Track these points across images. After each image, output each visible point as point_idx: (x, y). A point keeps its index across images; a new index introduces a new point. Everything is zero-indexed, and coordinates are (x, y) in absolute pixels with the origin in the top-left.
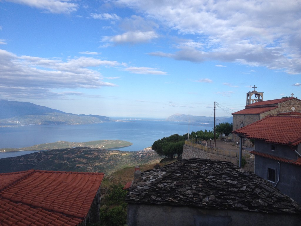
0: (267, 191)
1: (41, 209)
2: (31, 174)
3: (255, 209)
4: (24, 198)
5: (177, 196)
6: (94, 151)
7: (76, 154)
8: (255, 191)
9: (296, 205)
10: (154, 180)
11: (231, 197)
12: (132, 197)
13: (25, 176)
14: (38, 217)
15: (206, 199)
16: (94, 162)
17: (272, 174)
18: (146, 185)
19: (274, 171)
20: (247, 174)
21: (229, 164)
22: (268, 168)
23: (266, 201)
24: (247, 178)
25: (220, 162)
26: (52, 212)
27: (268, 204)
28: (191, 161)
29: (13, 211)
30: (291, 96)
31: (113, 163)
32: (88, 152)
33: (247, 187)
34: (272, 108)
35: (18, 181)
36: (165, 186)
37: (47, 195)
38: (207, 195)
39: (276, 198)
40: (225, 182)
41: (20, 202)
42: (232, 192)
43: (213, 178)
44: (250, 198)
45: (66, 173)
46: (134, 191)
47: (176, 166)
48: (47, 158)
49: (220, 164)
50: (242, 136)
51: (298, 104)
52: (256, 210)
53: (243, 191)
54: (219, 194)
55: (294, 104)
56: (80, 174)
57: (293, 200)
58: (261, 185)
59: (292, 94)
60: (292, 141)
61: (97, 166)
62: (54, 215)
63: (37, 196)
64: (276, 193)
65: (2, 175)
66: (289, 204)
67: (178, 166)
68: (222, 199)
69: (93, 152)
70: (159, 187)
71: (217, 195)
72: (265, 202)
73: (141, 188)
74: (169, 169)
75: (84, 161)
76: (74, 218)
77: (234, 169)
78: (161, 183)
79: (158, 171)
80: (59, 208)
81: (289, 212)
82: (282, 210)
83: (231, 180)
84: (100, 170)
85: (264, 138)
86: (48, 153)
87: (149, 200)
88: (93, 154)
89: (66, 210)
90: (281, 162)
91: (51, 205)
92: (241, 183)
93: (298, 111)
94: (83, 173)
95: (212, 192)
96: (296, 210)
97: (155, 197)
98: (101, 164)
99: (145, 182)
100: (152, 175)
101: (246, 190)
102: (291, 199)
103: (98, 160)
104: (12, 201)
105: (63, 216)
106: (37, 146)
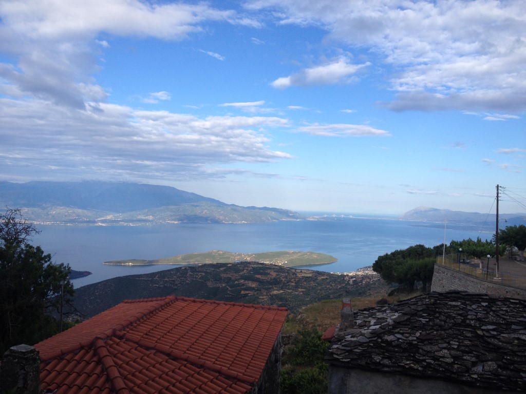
1: (185, 363)
2: (170, 303)
4: (159, 343)
5: (421, 358)
6: (270, 268)
7: (241, 273)
10: (378, 327)
12: (337, 354)
13: (162, 306)
14: (180, 375)
15: (479, 369)
16: (270, 288)
18: (363, 335)
25: (507, 299)
26: (203, 369)
28: (449, 295)
29: (142, 362)
31: (303, 292)
32: (262, 271)
35: (151, 313)
36: (399, 339)
37: (194, 340)
38: (481, 360)
40: (518, 339)
41: (153, 348)
43: (493, 330)
45: (224, 304)
46: (341, 344)
47: (420, 303)
48: (196, 278)
49: (508, 303)
54: (504, 361)
56: (247, 307)
61: (275, 295)
62: (206, 374)
63: (179, 340)
65: (126, 303)
67: (423, 304)
68: (511, 370)
69: (269, 271)
70: (387, 340)
71: (500, 363)
73: (353, 339)
74: (407, 309)
75: (254, 286)
76: (238, 383)
78: (390, 332)
79: (385, 311)
80: (214, 363)
84: (280, 303)
86: (197, 270)
87: (369, 361)
88: (269, 274)
89: (225, 366)
91: (202, 357)
94: (253, 307)
95: (490, 356)
97: (380, 358)
98: (281, 291)
99: (360, 330)
100: (374, 318)
103: (277, 286)
104: (141, 346)
105: (220, 377)
106: (180, 257)
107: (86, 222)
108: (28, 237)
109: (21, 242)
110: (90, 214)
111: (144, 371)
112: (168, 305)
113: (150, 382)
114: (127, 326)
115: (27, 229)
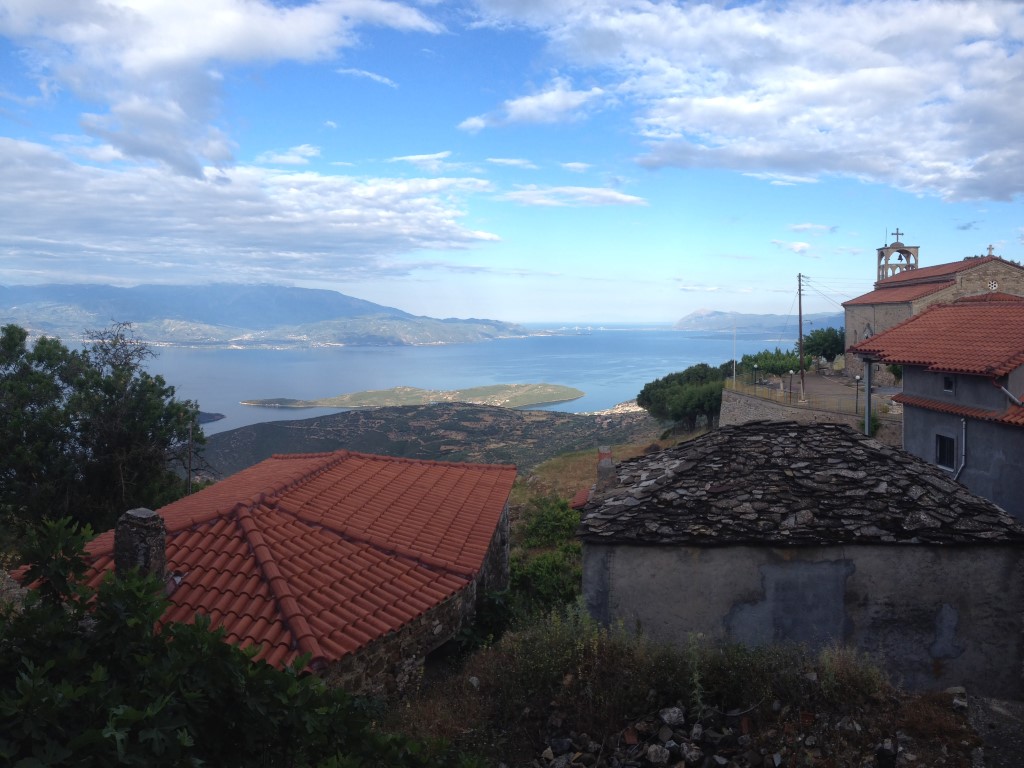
0: (939, 490)
1: (367, 546)
2: (340, 461)
3: (910, 538)
4: (326, 517)
5: (714, 519)
6: (483, 411)
7: (440, 420)
8: (911, 494)
9: (1009, 521)
10: (652, 482)
11: (852, 512)
12: (594, 527)
13: (328, 465)
14: (360, 563)
15: (790, 522)
17: (946, 450)
18: (630, 495)
19: (952, 441)
20: (888, 453)
21: (842, 431)
22: (938, 436)
23: (937, 516)
24: (889, 461)
25: (820, 425)
26: (393, 556)
27: (943, 522)
28: (748, 428)
29: (302, 542)
30: (986, 254)
33: (891, 484)
34: (941, 286)
35: (313, 474)
36: (683, 495)
37: (378, 514)
38: (793, 510)
39: (961, 506)
40: (836, 476)
41: (317, 524)
42: (852, 499)
43: (806, 468)
44: (898, 511)
46: (599, 511)
47: (709, 443)
49: (821, 430)
50: (869, 357)
51: (1005, 274)
52: (914, 540)
53: (879, 496)
54: (821, 507)
55: (995, 274)
57: (1001, 509)
58: (923, 477)
59: (990, 248)
60: (994, 365)
62: (398, 563)
63: (356, 513)
64: (960, 495)
65: (276, 458)
66: (992, 519)
67: (715, 444)
68: (830, 518)
69: (481, 416)
70: (665, 500)
71: (817, 510)
72: (935, 518)
73: (616, 503)
74: (691, 454)
76: (448, 575)
77: (855, 442)
78: (670, 488)
79: (661, 459)
80: (410, 547)
81: (994, 538)
82: (976, 534)
83: (850, 468)
85: (927, 361)
86: (373, 416)
87: (641, 532)
88: (482, 420)
89: (426, 552)
90: (968, 419)
91: (391, 538)
92: (874, 475)
93: (1004, 291)
95: (803, 503)
96: (1010, 533)
97: (656, 525)
99: (627, 489)
100: (645, 470)
101: (887, 493)
102: (997, 507)
104: (300, 519)
105: (419, 567)
106: (348, 397)
107: (216, 343)
108: (142, 363)
109: (133, 368)
110: (220, 332)
111: (307, 555)
112: (337, 463)
113: (316, 571)
114: (281, 490)
115: (141, 351)
